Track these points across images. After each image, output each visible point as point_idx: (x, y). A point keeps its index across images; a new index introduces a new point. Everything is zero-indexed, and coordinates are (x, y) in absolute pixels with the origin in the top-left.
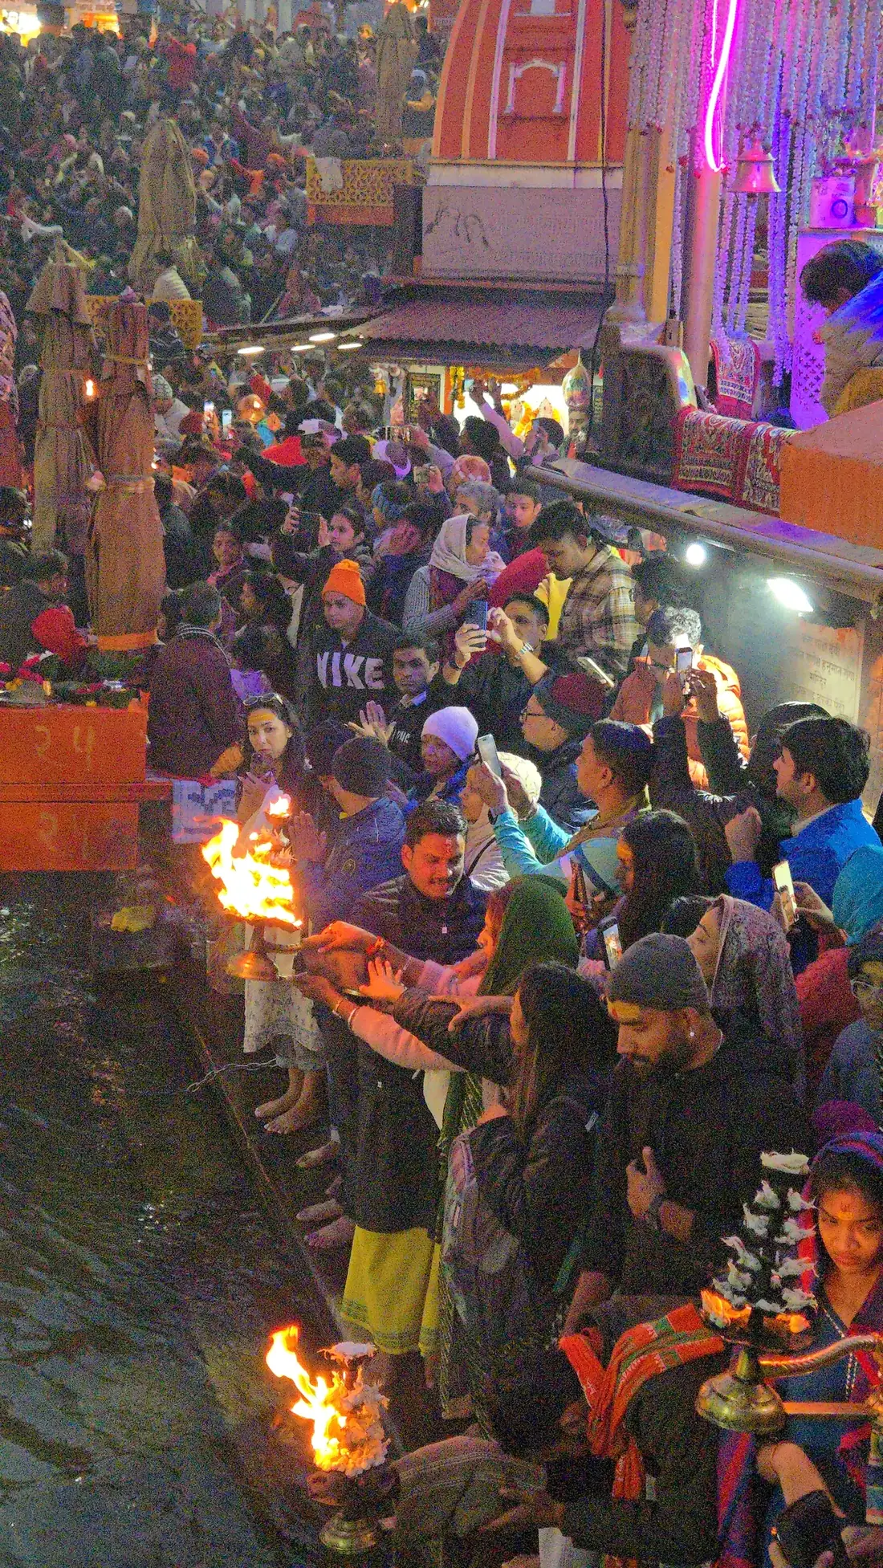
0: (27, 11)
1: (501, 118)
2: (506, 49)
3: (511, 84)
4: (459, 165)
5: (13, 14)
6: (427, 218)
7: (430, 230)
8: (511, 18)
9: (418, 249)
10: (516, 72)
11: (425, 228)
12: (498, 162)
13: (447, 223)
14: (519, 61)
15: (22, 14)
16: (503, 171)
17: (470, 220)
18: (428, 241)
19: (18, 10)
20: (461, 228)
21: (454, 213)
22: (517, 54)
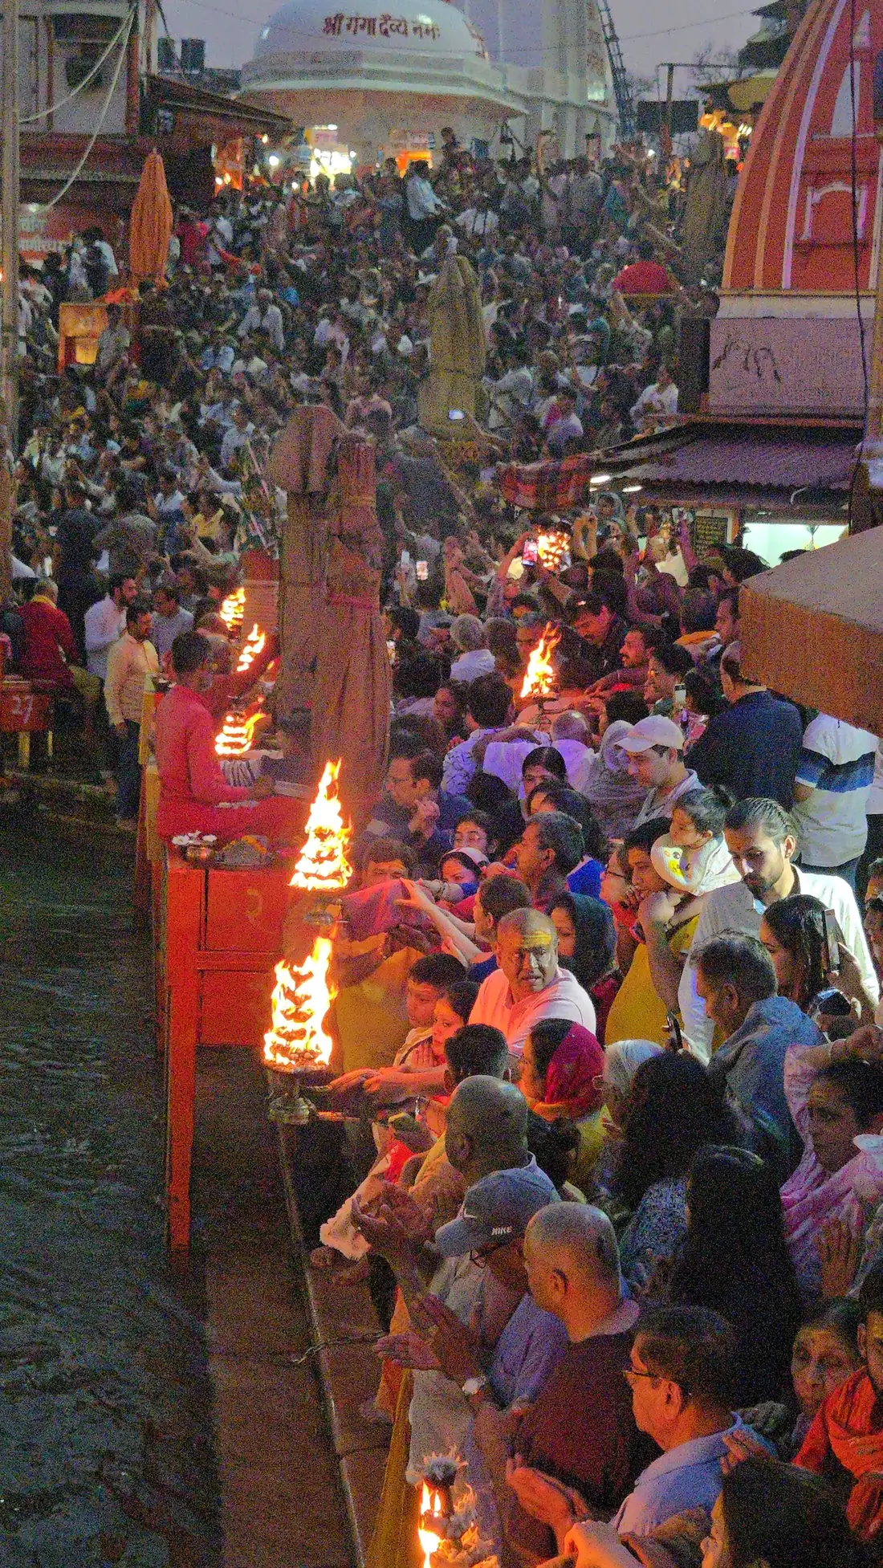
0: (341, 151)
1: (796, 245)
2: (803, 173)
3: (809, 209)
4: (751, 296)
5: (326, 154)
6: (715, 353)
7: (717, 364)
8: (810, 142)
9: (705, 385)
10: (814, 197)
11: (711, 364)
12: (794, 293)
13: (736, 358)
14: (816, 185)
15: (335, 154)
16: (796, 301)
17: (761, 354)
18: (715, 376)
19: (331, 150)
20: (751, 364)
21: (744, 346)
22: (816, 177)
